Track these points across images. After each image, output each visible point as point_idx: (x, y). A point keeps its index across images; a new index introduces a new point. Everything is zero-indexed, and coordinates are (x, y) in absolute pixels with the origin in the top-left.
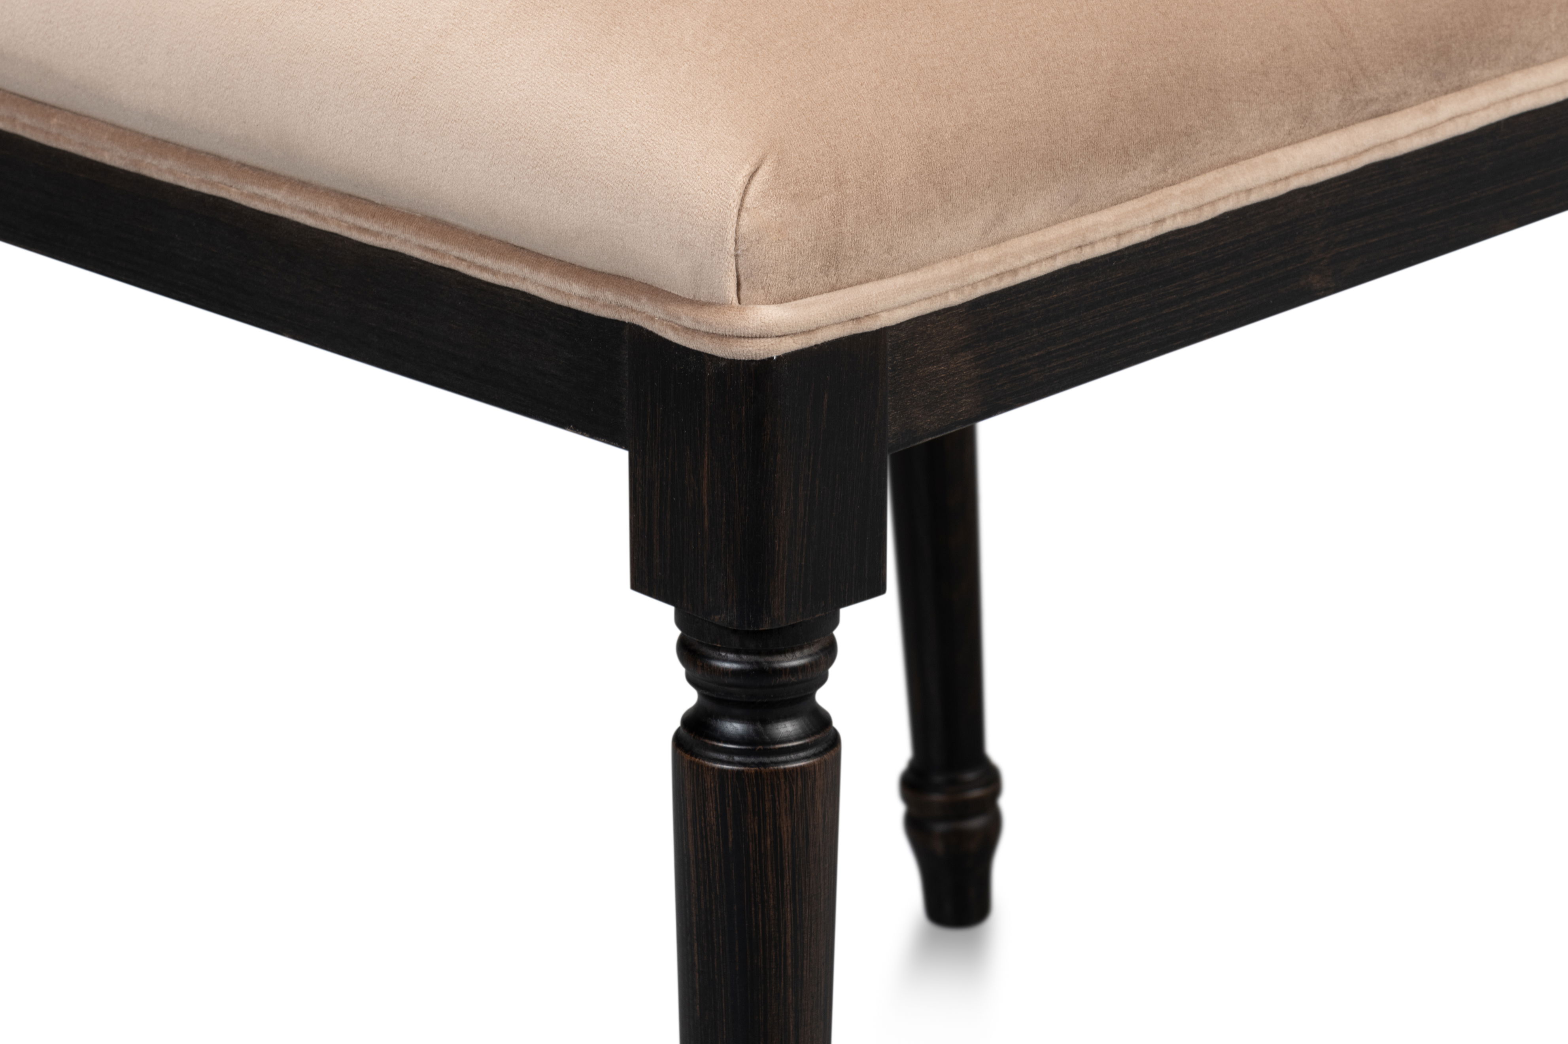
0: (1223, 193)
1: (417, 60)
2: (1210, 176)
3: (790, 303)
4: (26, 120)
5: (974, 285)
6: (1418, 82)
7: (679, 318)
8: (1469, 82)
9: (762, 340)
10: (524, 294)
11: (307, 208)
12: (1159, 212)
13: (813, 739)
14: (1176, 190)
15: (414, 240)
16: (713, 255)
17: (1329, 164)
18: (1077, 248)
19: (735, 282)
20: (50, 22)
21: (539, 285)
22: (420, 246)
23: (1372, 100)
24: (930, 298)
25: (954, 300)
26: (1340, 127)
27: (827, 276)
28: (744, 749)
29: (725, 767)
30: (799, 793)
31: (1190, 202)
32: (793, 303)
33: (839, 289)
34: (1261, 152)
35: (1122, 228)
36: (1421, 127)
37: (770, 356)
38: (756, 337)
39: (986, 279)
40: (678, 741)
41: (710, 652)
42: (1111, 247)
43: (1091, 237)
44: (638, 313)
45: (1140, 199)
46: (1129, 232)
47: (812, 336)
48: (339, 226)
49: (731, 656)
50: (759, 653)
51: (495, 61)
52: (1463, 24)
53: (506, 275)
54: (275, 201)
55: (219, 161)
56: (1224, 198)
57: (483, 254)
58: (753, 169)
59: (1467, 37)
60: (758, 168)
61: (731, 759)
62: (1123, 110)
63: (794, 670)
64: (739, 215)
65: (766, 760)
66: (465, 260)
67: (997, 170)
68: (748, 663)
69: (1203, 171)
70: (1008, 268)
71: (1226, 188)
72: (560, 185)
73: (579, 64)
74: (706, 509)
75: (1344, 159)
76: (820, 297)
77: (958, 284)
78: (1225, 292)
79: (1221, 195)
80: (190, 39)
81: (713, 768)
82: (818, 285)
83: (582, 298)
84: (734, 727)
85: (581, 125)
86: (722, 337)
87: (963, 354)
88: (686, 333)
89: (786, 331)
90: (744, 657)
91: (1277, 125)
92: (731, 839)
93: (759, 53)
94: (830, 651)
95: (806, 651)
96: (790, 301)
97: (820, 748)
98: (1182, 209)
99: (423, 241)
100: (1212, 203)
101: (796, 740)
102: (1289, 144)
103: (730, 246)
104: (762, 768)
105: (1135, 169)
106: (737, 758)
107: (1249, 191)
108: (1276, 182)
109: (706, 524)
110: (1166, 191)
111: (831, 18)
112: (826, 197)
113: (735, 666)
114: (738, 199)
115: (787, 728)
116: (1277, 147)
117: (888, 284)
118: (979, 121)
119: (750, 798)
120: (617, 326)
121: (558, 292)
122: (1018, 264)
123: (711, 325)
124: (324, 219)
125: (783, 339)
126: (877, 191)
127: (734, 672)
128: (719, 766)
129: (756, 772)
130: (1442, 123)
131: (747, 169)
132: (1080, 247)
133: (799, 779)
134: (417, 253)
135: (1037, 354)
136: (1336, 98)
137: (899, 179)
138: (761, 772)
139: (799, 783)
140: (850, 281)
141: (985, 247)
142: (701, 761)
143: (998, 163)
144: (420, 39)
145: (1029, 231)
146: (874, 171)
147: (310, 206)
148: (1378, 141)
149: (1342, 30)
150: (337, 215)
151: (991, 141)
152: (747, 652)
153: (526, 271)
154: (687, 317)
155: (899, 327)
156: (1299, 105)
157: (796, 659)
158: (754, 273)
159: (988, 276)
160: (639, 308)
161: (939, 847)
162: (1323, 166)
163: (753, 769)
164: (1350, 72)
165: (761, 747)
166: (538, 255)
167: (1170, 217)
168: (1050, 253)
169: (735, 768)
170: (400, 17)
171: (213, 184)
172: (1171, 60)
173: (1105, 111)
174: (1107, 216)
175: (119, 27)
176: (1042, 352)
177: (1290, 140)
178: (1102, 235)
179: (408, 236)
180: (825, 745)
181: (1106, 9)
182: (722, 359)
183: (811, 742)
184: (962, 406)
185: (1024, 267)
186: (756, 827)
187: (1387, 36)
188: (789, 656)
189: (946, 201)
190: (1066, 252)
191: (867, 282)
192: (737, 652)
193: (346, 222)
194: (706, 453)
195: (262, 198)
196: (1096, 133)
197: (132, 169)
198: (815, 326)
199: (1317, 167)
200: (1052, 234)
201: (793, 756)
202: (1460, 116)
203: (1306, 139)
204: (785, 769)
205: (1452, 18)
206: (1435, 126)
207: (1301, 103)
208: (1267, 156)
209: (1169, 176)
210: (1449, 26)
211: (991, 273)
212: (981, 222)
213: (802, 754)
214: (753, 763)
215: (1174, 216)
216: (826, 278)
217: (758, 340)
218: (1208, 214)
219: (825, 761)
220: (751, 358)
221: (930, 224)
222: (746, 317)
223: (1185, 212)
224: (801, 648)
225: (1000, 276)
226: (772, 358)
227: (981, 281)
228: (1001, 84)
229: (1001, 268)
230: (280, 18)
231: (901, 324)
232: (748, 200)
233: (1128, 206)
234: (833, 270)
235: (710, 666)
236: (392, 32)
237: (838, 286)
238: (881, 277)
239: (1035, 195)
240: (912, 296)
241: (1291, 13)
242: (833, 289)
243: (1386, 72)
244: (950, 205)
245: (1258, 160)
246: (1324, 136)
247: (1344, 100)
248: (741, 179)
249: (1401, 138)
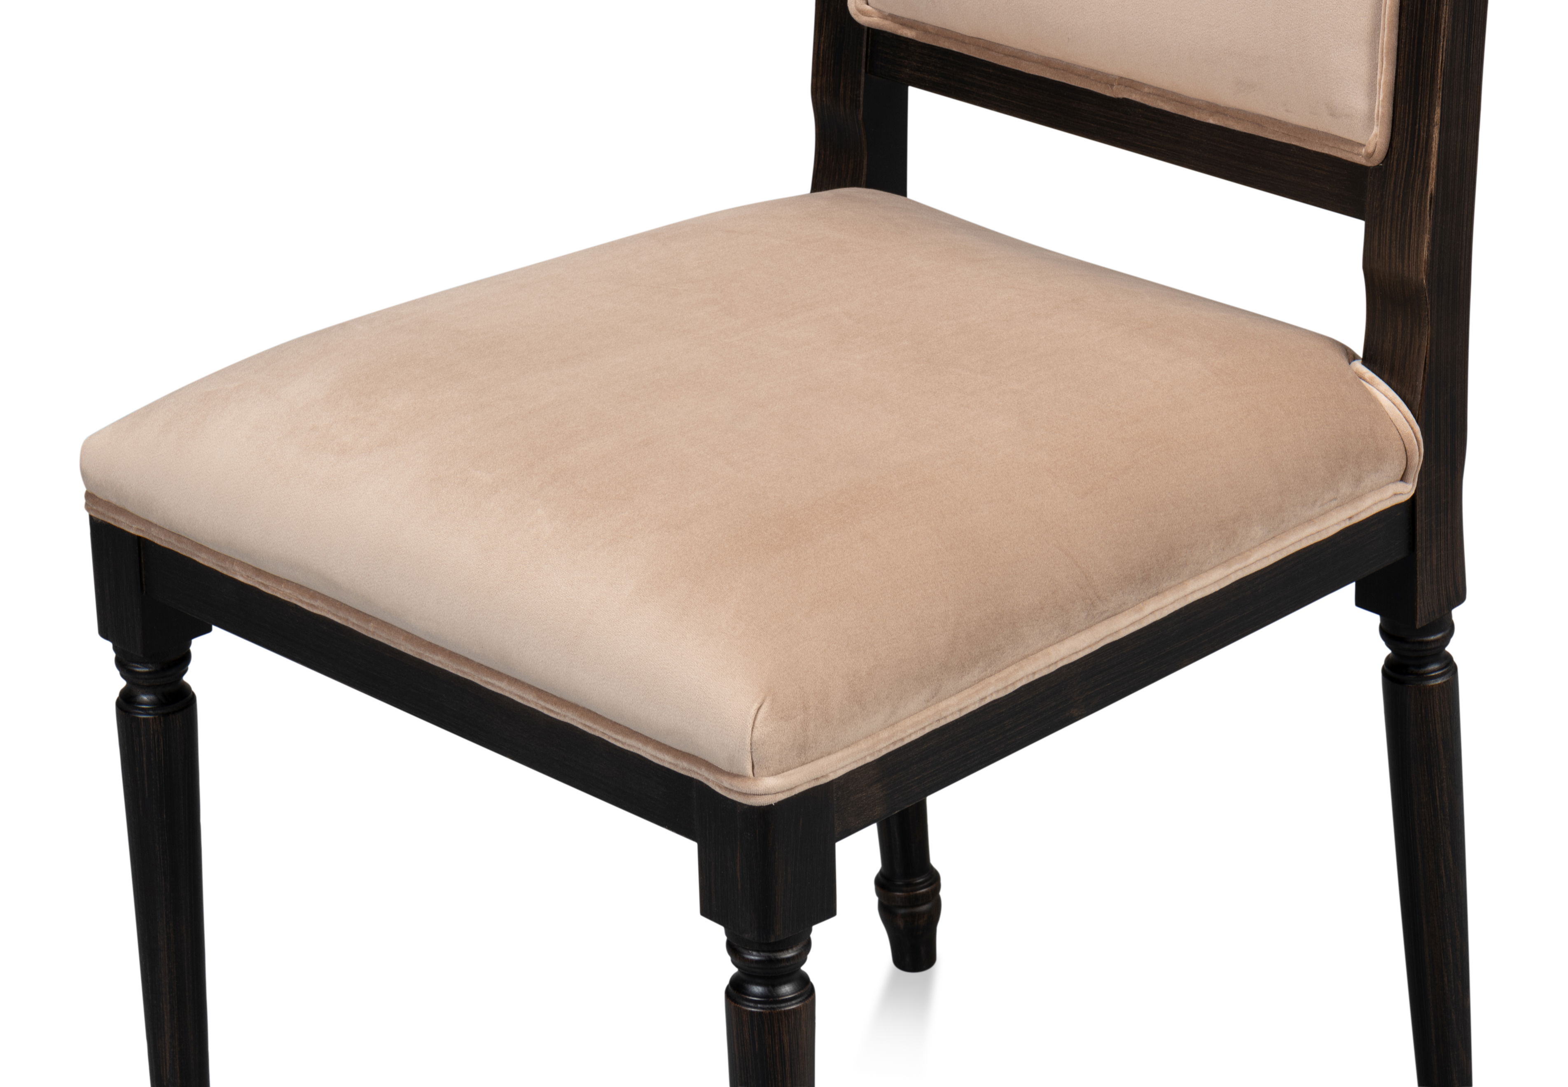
0: (1019, 677)
1: (577, 626)
2: (1011, 669)
3: (780, 775)
4: (355, 621)
5: (880, 751)
6: (1131, 596)
7: (722, 782)
8: (1162, 590)
9: (766, 796)
10: (639, 755)
11: (518, 694)
12: (983, 694)
13: (799, 993)
14: (992, 680)
15: (579, 720)
16: (739, 751)
17: (1080, 651)
18: (937, 721)
19: (751, 765)
20: (369, 575)
21: (647, 753)
22: (582, 723)
23: (1105, 612)
24: (856, 761)
25: (869, 759)
26: (1087, 628)
27: (800, 758)
28: (763, 1001)
29: (753, 1010)
30: (792, 1022)
31: (1000, 686)
32: (782, 774)
33: (807, 763)
34: (1041, 650)
35: (962, 706)
36: (1134, 620)
37: (771, 803)
38: (763, 795)
39: (887, 746)
40: (728, 994)
41: (744, 951)
42: (957, 716)
43: (944, 714)
44: (700, 775)
45: (972, 687)
46: (966, 707)
47: (792, 791)
48: (536, 706)
49: (754, 953)
50: (769, 951)
51: (620, 632)
52: (1158, 560)
53: (629, 745)
54: (500, 688)
55: (467, 661)
56: (1020, 680)
57: (616, 733)
58: (759, 706)
59: (1160, 568)
60: (762, 705)
61: (756, 1006)
62: (961, 644)
63: (788, 959)
64: (752, 730)
65: (775, 1006)
66: (607, 735)
67: (891, 689)
68: (764, 956)
69: (1008, 666)
70: (898, 738)
71: (1021, 674)
72: (657, 706)
73: (666, 638)
74: (739, 879)
75: (1089, 646)
76: (797, 769)
77: (871, 752)
78: (1023, 727)
79: (1018, 679)
80: (450, 597)
81: (747, 1011)
82: (795, 763)
83: (670, 763)
84: (757, 989)
85: (668, 674)
86: (745, 794)
87: (875, 785)
88: (726, 790)
89: (779, 791)
90: (762, 954)
91: (1050, 634)
92: (757, 1047)
93: (762, 634)
94: (807, 946)
95: (795, 949)
96: (780, 773)
97: (803, 998)
98: (996, 690)
99: (583, 721)
100: (1013, 684)
101: (790, 995)
102: (1057, 642)
103: (748, 747)
104: (773, 1011)
105: (968, 674)
106: (759, 1006)
107: (1034, 673)
108: (1049, 666)
109: (739, 887)
110: (987, 680)
111: (801, 609)
112: (798, 717)
113: (757, 958)
114: (751, 722)
115: (787, 990)
116: (1050, 645)
117: (833, 758)
118: (881, 663)
119: (766, 1026)
120: (690, 780)
121: (658, 758)
122: (904, 735)
123: (739, 788)
124: (528, 701)
125: (777, 794)
126: (826, 710)
127: (757, 962)
128: (750, 1009)
129: (769, 1012)
130: (1147, 616)
131: (756, 706)
132: (939, 720)
133: (792, 1015)
134: (580, 726)
135: (916, 778)
136: (1083, 615)
137: (838, 702)
138: (772, 1013)
139: (793, 1017)
140: (813, 759)
141: (886, 728)
142: (740, 1006)
143: (892, 684)
144: (578, 614)
145: (911, 715)
146: (824, 699)
147: (520, 693)
148: (1109, 633)
149: (1086, 577)
150: (535, 700)
151: (888, 673)
152: (764, 951)
153: (640, 745)
154: (726, 782)
155: (840, 778)
156: (1062, 622)
157: (789, 953)
158: (761, 760)
159: (887, 744)
160: (701, 773)
161: (901, 923)
162: (1077, 653)
163: (768, 1011)
164: (1091, 600)
165: (772, 999)
166: (646, 738)
167: (989, 696)
168: (921, 727)
169: (758, 1010)
170: (567, 599)
171: (464, 673)
172: (988, 610)
173: (951, 646)
174: (953, 700)
175: (409, 584)
176: (920, 776)
177: (1058, 640)
178: (951, 712)
179: (575, 718)
180: (806, 996)
181: (951, 586)
182: (745, 805)
183: (799, 994)
184: (875, 812)
185: (907, 736)
186: (770, 1041)
187: (1113, 576)
188: (785, 952)
189: (863, 710)
190: (931, 724)
191: (822, 757)
192: (758, 951)
193: (540, 705)
194: (738, 851)
195: (493, 685)
196: (946, 659)
197: (417, 656)
198: (794, 786)
199: (1073, 654)
200: (922, 716)
201: (789, 1004)
202: (1157, 610)
203: (1067, 638)
204: (785, 1011)
205: (1151, 559)
206: (1142, 618)
207: (1063, 621)
208: (1045, 651)
209: (988, 672)
210: (1149, 564)
211: (889, 743)
212: (883, 717)
213: (794, 1002)
214: (768, 1008)
215: (992, 694)
216: (799, 759)
217: (764, 796)
218: (1011, 690)
219: (806, 1003)
220: (760, 805)
221: (855, 723)
222: (757, 784)
223: (998, 691)
224: (792, 948)
225: (894, 743)
226: (772, 805)
227: (884, 747)
228: (893, 639)
229: (895, 739)
230: (500, 592)
231: (841, 776)
232: (757, 722)
233: (965, 693)
234: (803, 755)
235: (744, 958)
236: (563, 608)
237: (806, 762)
238: (829, 754)
239: (913, 698)
240: (846, 763)
241: (1057, 571)
242: (803, 764)
243: (1112, 596)
244: (866, 712)
245: (1039, 655)
246: (1078, 634)
247: (1088, 615)
248: (753, 712)
249: (1122, 629)
